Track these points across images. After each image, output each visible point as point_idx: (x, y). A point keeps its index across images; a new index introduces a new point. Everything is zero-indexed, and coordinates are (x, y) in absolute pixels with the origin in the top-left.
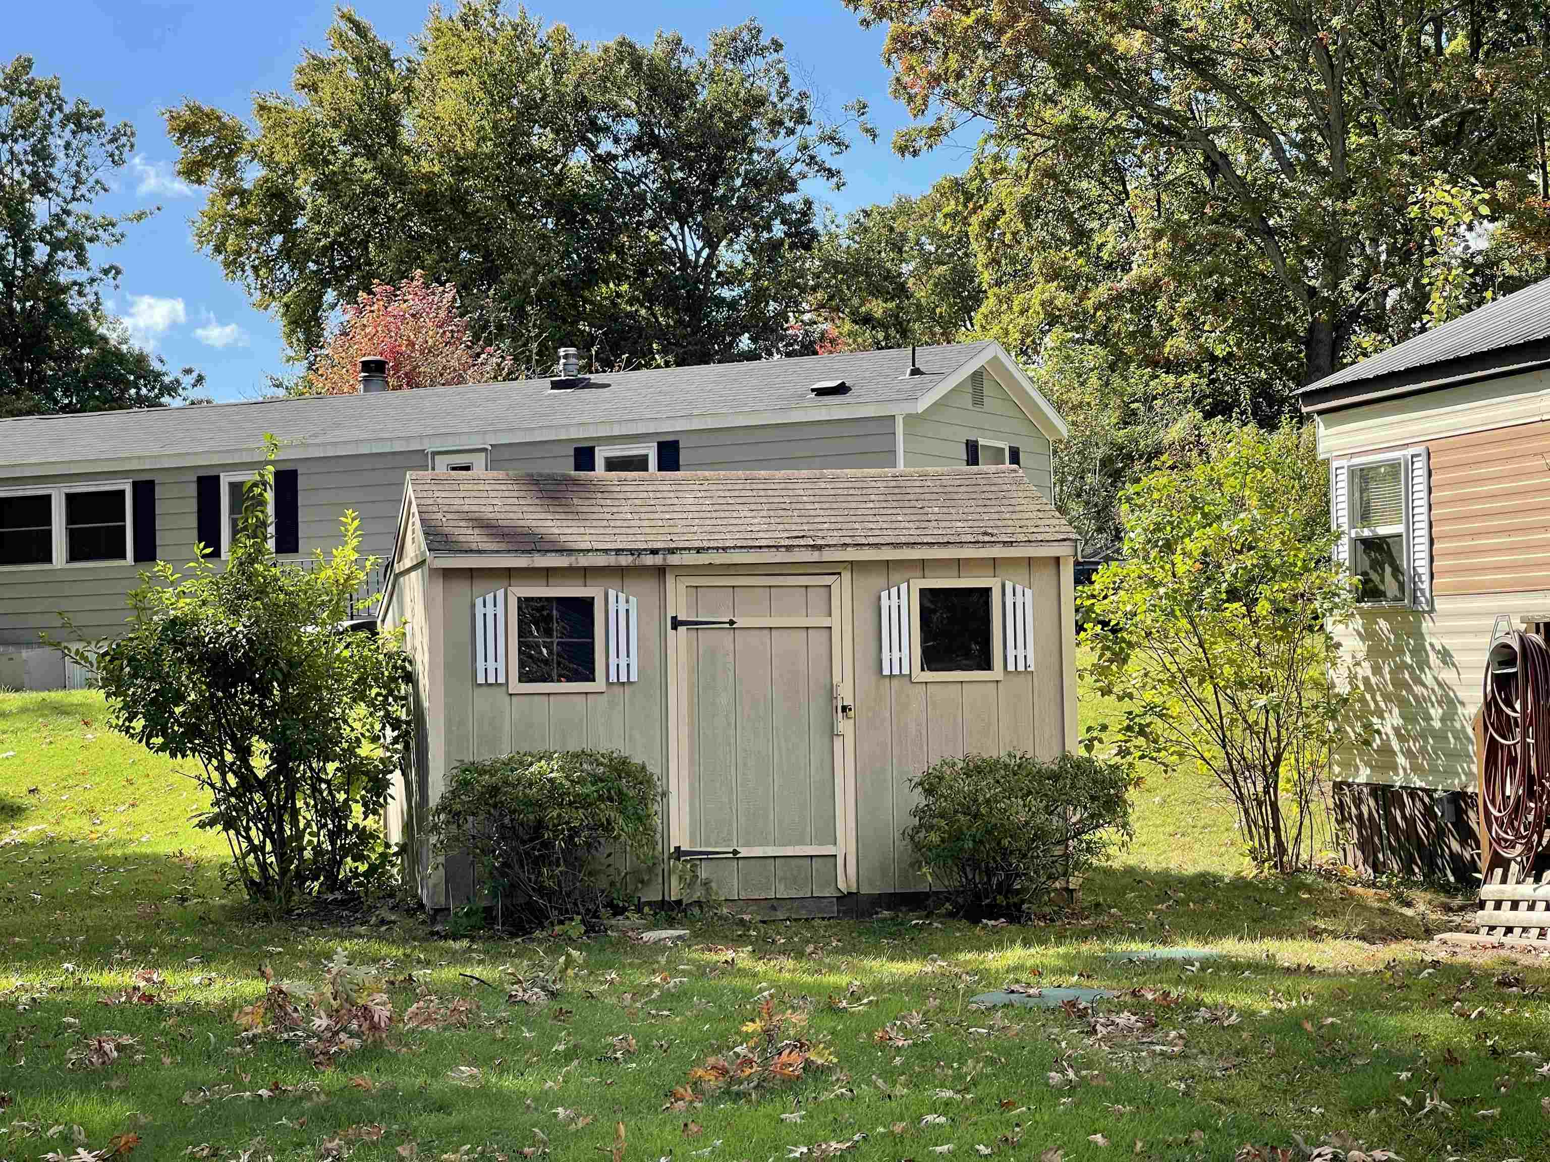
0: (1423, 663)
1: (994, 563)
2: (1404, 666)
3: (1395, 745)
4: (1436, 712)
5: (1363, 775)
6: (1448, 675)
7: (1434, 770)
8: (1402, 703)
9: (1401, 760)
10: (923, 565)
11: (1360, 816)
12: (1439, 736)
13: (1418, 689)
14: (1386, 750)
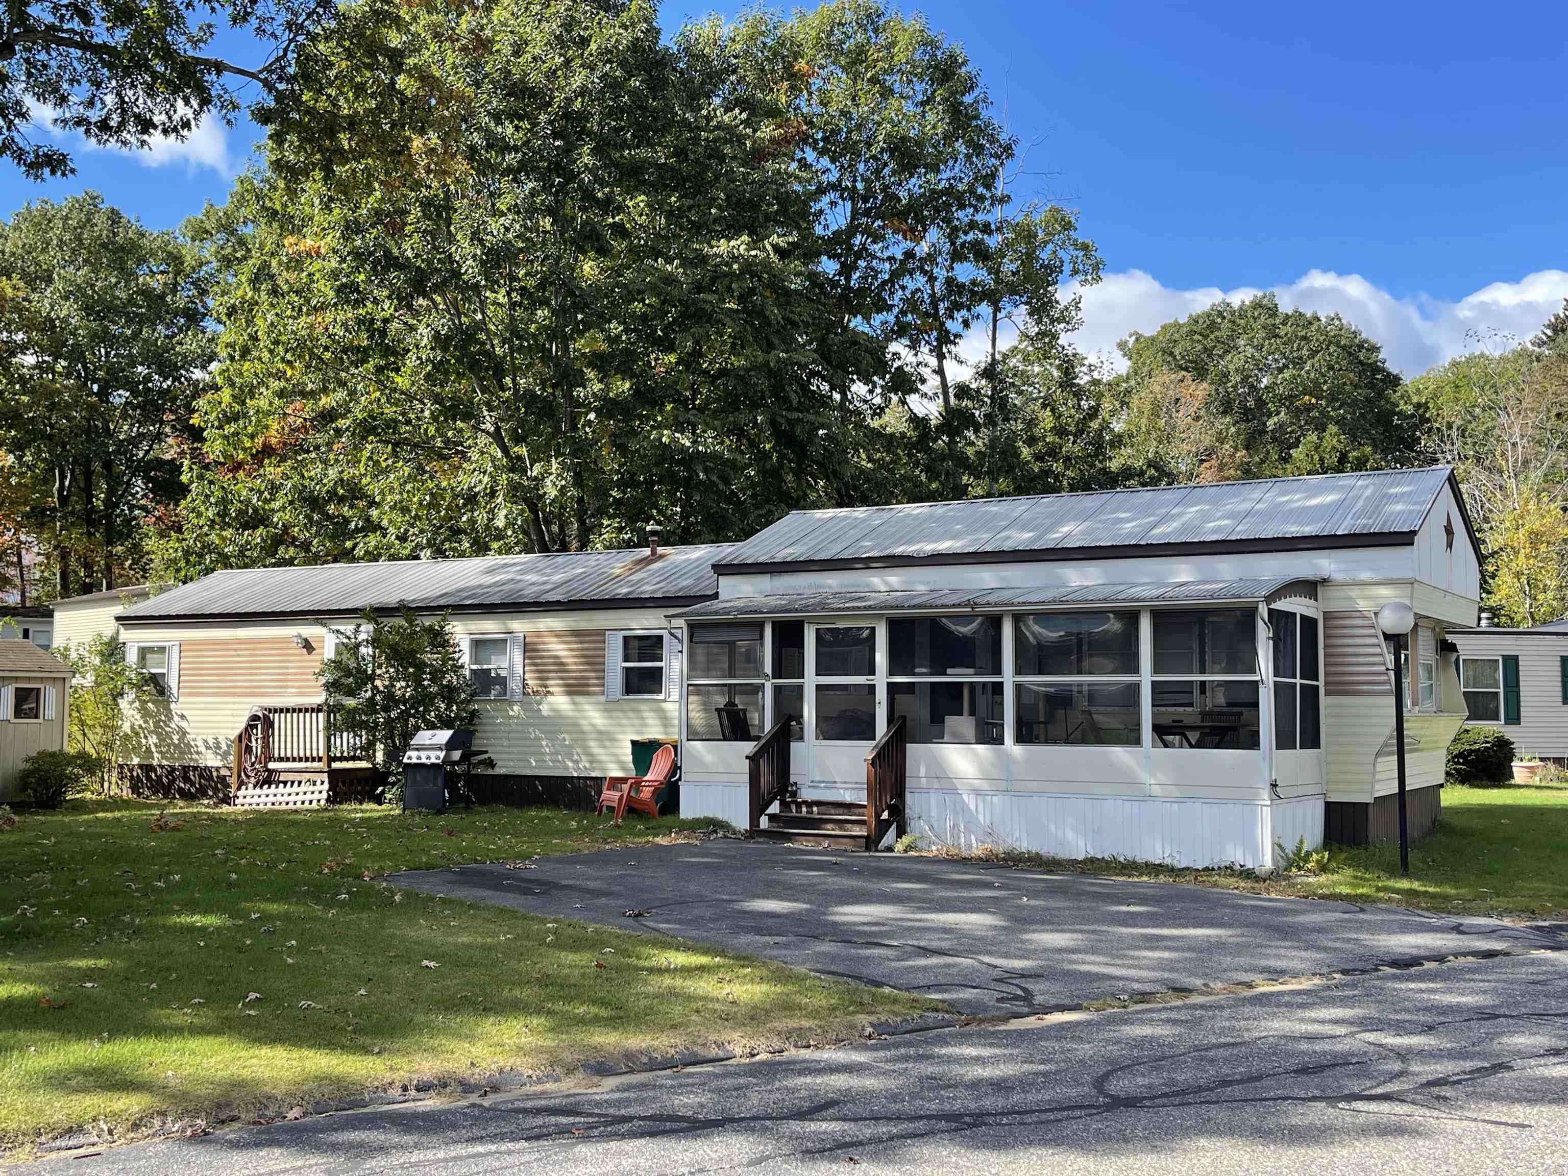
0: (171, 719)
1: (42, 679)
2: (161, 720)
3: (153, 749)
4: (175, 738)
5: (136, 761)
6: (184, 724)
7: (174, 758)
8: (159, 735)
9: (156, 755)
10: (16, 678)
11: (132, 776)
12: (177, 746)
13: (167, 729)
14: (148, 750)
